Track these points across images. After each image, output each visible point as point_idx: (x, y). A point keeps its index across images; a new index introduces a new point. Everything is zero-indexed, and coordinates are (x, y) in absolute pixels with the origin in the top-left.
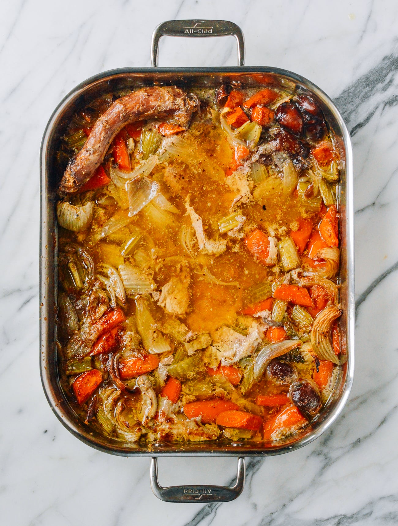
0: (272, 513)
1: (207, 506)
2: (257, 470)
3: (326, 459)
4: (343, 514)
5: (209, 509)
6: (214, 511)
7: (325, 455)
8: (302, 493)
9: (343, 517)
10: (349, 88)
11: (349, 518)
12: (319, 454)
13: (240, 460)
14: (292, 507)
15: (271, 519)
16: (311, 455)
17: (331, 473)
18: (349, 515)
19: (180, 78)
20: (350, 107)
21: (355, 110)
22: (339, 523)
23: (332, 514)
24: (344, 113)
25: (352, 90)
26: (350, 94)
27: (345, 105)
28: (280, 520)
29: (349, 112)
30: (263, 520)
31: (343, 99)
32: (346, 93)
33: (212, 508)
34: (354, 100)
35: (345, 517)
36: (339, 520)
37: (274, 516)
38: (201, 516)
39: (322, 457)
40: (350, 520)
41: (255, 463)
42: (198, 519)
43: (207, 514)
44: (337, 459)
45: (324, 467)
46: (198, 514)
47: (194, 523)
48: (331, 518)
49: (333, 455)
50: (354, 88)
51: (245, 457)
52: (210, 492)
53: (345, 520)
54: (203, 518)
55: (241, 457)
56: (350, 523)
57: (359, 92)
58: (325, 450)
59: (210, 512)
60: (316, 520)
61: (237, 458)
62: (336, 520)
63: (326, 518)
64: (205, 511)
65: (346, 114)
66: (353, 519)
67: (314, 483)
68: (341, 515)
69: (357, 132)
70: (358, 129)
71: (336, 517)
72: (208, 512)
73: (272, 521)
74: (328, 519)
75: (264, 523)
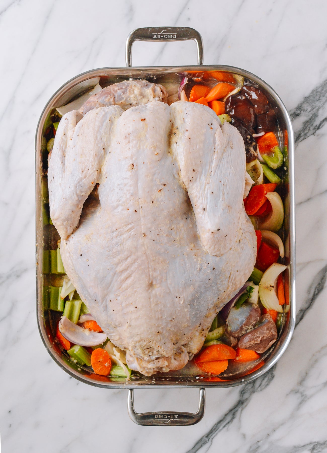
0: (258, 442)
1: (205, 437)
2: (246, 406)
3: (302, 396)
4: (316, 441)
5: (206, 439)
6: (210, 440)
7: (301, 393)
8: (282, 424)
9: (316, 443)
10: (317, 88)
11: (322, 444)
12: (296, 392)
13: (201, 391)
14: (275, 436)
15: (257, 446)
16: (290, 393)
17: (307, 408)
18: (322, 442)
19: (150, 75)
20: (318, 104)
21: (322, 106)
22: (313, 449)
23: (307, 442)
24: (313, 109)
25: (319, 90)
26: (318, 93)
27: (314, 102)
28: (265, 447)
29: (317, 108)
30: (251, 447)
31: (312, 98)
32: (315, 92)
33: (209, 438)
34: (321, 98)
35: (319, 444)
36: (314, 446)
37: (260, 444)
38: (200, 444)
39: (298, 395)
40: (323, 446)
41: (244, 401)
42: (197, 447)
43: (205, 443)
44: (311, 396)
45: (301, 403)
46: (197, 443)
47: (194, 450)
48: (307, 445)
49: (308, 393)
50: (321, 88)
51: (206, 389)
52: (176, 417)
53: (318, 446)
54: (201, 446)
55: (202, 389)
56: (323, 449)
57: (325, 91)
58: (301, 389)
59: (207, 441)
60: (295, 447)
61: (199, 389)
62: (311, 446)
63: (302, 444)
64: (203, 440)
65: (314, 110)
66: (325, 446)
67: (292, 416)
68: (315, 442)
69: (324, 125)
70: (325, 122)
71: (311, 443)
72: (206, 441)
73: (258, 447)
74: (304, 446)
75: (251, 449)
